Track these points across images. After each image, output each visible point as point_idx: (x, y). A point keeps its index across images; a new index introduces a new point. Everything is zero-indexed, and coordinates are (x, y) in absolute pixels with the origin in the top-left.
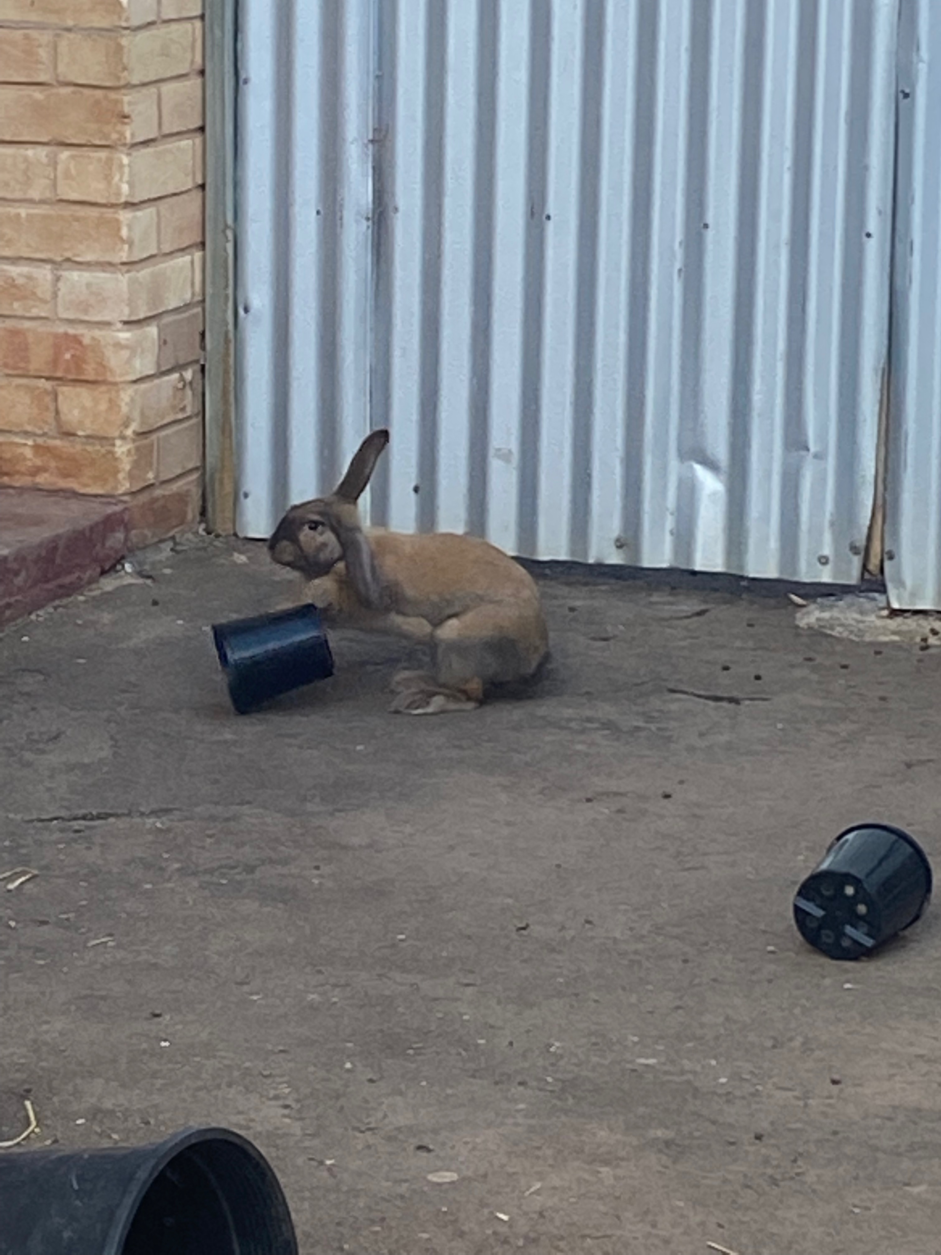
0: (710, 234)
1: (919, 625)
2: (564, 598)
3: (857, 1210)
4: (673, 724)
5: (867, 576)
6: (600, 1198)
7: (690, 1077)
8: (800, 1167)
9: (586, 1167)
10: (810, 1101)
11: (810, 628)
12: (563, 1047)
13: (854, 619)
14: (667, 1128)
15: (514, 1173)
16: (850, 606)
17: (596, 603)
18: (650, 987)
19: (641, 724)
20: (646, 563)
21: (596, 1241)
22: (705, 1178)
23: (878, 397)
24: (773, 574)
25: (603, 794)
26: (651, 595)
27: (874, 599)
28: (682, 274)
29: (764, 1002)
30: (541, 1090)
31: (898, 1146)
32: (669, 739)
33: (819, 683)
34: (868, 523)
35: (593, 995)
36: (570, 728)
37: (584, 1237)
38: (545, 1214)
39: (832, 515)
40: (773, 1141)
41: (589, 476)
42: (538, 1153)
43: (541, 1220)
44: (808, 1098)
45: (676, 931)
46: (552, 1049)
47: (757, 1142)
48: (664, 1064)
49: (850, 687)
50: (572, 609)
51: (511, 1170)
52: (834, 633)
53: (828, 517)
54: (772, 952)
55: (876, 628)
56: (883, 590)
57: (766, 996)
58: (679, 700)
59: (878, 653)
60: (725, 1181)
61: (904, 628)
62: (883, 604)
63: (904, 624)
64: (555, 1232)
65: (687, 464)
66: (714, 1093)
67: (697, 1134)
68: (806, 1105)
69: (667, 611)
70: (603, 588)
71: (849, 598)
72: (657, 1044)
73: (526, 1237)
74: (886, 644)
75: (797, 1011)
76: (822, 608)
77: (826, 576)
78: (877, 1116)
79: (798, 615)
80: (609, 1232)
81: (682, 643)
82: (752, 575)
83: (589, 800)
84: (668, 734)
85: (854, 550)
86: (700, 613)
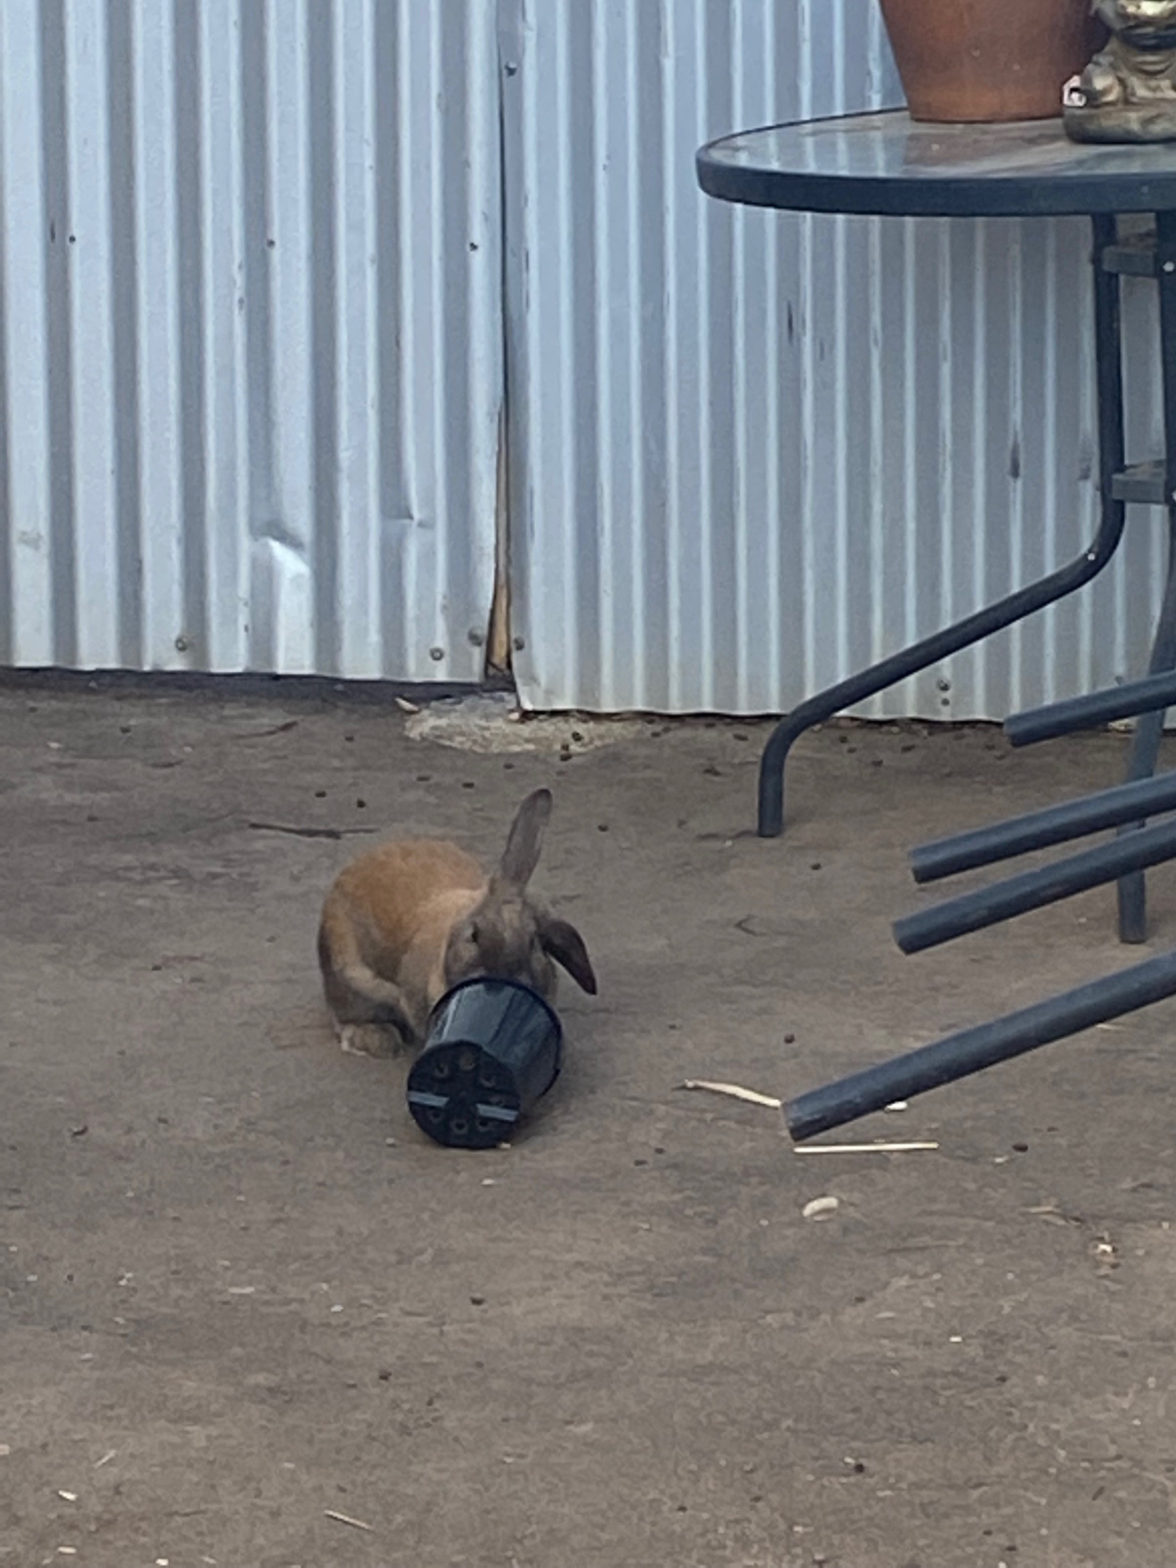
0: (276, 254)
1: (557, 729)
2: (115, 715)
3: (509, 1460)
4: (261, 867)
5: (492, 671)
6: (190, 1465)
7: (294, 1306)
8: (436, 1410)
9: (171, 1426)
10: (446, 1328)
11: (423, 739)
12: (135, 1278)
13: (477, 726)
14: (269, 1371)
15: (81, 1440)
16: (472, 709)
17: (154, 721)
18: (241, 1198)
19: (218, 870)
20: (216, 668)
21: (186, 1519)
22: (320, 1431)
23: (497, 448)
24: (375, 674)
25: (175, 958)
26: (222, 707)
27: (502, 700)
28: (245, 305)
29: (384, 1207)
30: (109, 1334)
31: (557, 1377)
32: (254, 887)
33: (438, 806)
34: (489, 606)
35: (171, 1213)
36: (129, 880)
37: (171, 1515)
38: (122, 1489)
39: (445, 597)
40: (402, 1380)
41: (140, 562)
42: (110, 1413)
43: (117, 1498)
44: (444, 1324)
45: (271, 1125)
46: (123, 1283)
47: (383, 1382)
48: (263, 1292)
49: (476, 810)
50: (125, 730)
51: (77, 1437)
52: (454, 745)
53: (439, 600)
54: (392, 1146)
55: (505, 736)
56: (511, 688)
57: (386, 1200)
58: (264, 837)
59: (508, 766)
60: (344, 1433)
61: (541, 734)
62: (513, 705)
63: (542, 729)
64: (135, 1510)
65: (263, 540)
66: (328, 1325)
67: (308, 1377)
68: (442, 1333)
69: (245, 726)
70: (163, 700)
71: (470, 700)
72: (255, 1268)
73: (98, 1519)
74: (517, 755)
75: (426, 1216)
76: (439, 714)
77: (441, 673)
78: (529, 1341)
79: (408, 724)
80: (203, 1507)
81: (266, 766)
82: (348, 676)
83: (156, 968)
84: (251, 880)
85: (474, 639)
86: (286, 727)
